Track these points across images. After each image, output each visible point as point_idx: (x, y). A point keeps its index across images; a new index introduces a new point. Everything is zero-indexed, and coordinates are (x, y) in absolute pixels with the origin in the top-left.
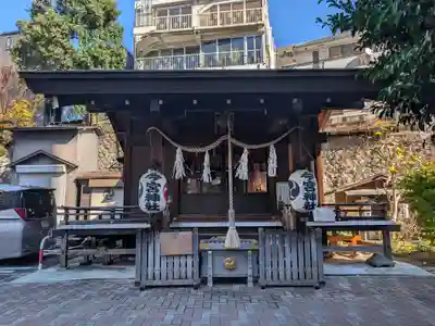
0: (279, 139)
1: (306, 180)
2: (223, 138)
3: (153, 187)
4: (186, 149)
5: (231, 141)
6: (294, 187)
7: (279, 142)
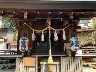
0: (66, 27)
1: (76, 40)
2: (48, 27)
3: (24, 43)
4: (35, 30)
5: (50, 28)
6: (72, 43)
7: (66, 28)
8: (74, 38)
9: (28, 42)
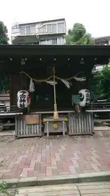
8: (85, 90)
9: (29, 95)
